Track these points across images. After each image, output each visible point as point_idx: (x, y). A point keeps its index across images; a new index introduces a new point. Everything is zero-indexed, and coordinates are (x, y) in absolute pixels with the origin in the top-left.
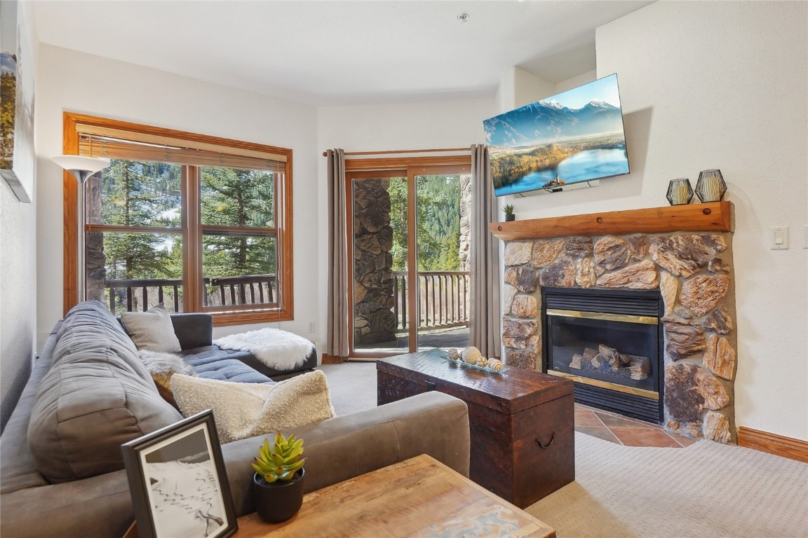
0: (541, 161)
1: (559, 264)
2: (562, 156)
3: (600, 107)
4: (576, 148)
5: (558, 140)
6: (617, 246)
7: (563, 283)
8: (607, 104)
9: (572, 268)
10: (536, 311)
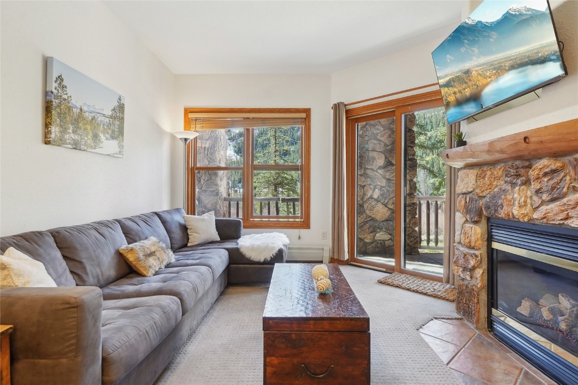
0: (460, 92)
1: (498, 193)
2: (485, 81)
3: (521, 15)
4: (499, 70)
5: (476, 63)
6: (554, 171)
7: (502, 214)
8: (529, 10)
9: (509, 197)
10: (480, 242)
